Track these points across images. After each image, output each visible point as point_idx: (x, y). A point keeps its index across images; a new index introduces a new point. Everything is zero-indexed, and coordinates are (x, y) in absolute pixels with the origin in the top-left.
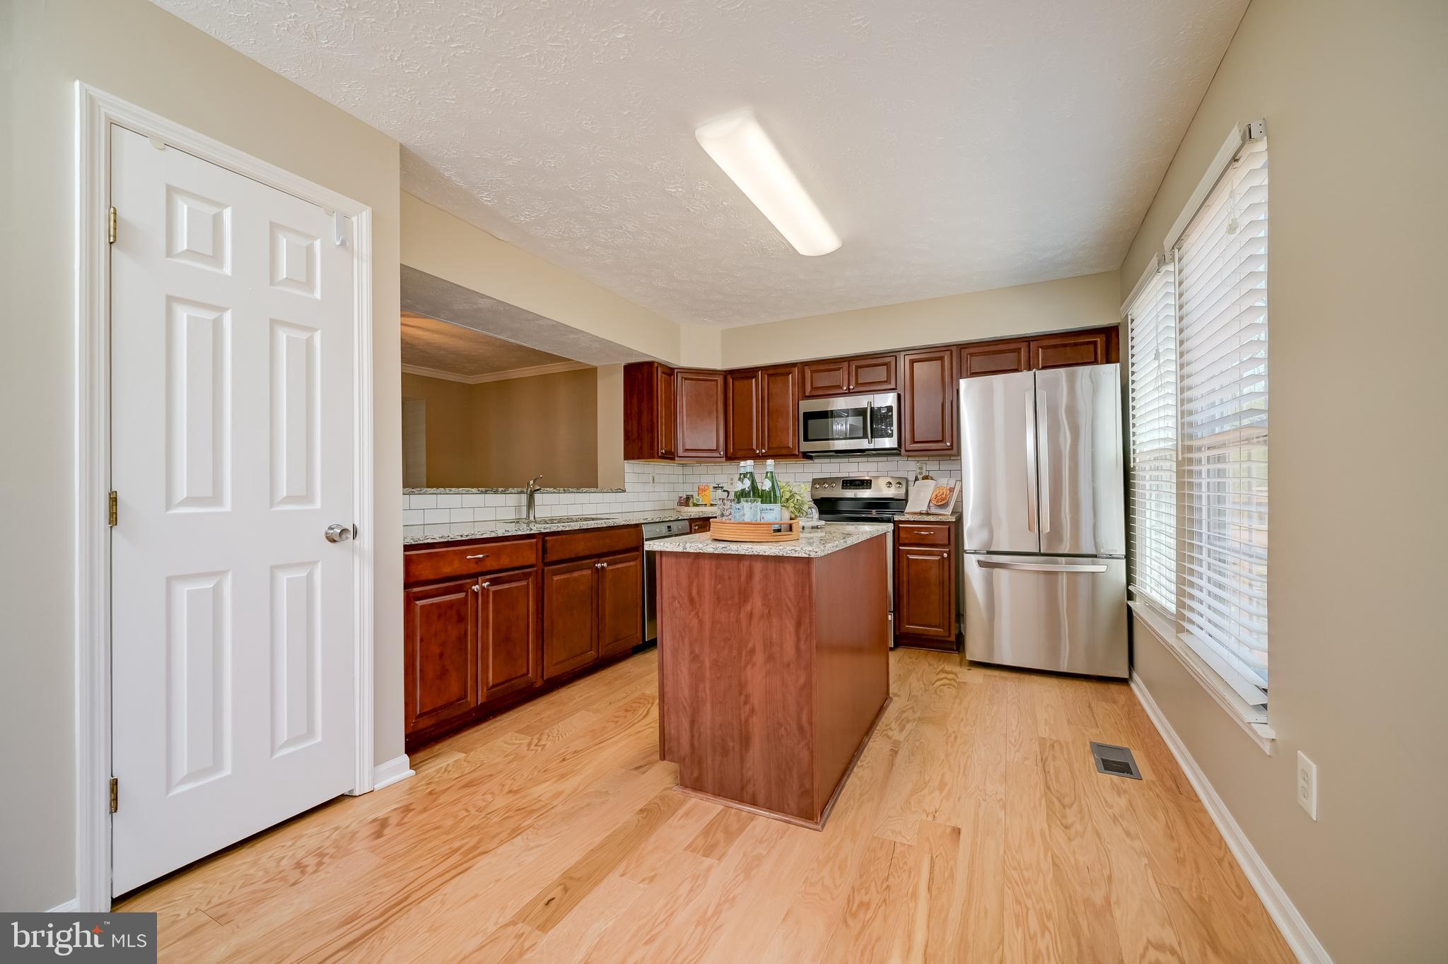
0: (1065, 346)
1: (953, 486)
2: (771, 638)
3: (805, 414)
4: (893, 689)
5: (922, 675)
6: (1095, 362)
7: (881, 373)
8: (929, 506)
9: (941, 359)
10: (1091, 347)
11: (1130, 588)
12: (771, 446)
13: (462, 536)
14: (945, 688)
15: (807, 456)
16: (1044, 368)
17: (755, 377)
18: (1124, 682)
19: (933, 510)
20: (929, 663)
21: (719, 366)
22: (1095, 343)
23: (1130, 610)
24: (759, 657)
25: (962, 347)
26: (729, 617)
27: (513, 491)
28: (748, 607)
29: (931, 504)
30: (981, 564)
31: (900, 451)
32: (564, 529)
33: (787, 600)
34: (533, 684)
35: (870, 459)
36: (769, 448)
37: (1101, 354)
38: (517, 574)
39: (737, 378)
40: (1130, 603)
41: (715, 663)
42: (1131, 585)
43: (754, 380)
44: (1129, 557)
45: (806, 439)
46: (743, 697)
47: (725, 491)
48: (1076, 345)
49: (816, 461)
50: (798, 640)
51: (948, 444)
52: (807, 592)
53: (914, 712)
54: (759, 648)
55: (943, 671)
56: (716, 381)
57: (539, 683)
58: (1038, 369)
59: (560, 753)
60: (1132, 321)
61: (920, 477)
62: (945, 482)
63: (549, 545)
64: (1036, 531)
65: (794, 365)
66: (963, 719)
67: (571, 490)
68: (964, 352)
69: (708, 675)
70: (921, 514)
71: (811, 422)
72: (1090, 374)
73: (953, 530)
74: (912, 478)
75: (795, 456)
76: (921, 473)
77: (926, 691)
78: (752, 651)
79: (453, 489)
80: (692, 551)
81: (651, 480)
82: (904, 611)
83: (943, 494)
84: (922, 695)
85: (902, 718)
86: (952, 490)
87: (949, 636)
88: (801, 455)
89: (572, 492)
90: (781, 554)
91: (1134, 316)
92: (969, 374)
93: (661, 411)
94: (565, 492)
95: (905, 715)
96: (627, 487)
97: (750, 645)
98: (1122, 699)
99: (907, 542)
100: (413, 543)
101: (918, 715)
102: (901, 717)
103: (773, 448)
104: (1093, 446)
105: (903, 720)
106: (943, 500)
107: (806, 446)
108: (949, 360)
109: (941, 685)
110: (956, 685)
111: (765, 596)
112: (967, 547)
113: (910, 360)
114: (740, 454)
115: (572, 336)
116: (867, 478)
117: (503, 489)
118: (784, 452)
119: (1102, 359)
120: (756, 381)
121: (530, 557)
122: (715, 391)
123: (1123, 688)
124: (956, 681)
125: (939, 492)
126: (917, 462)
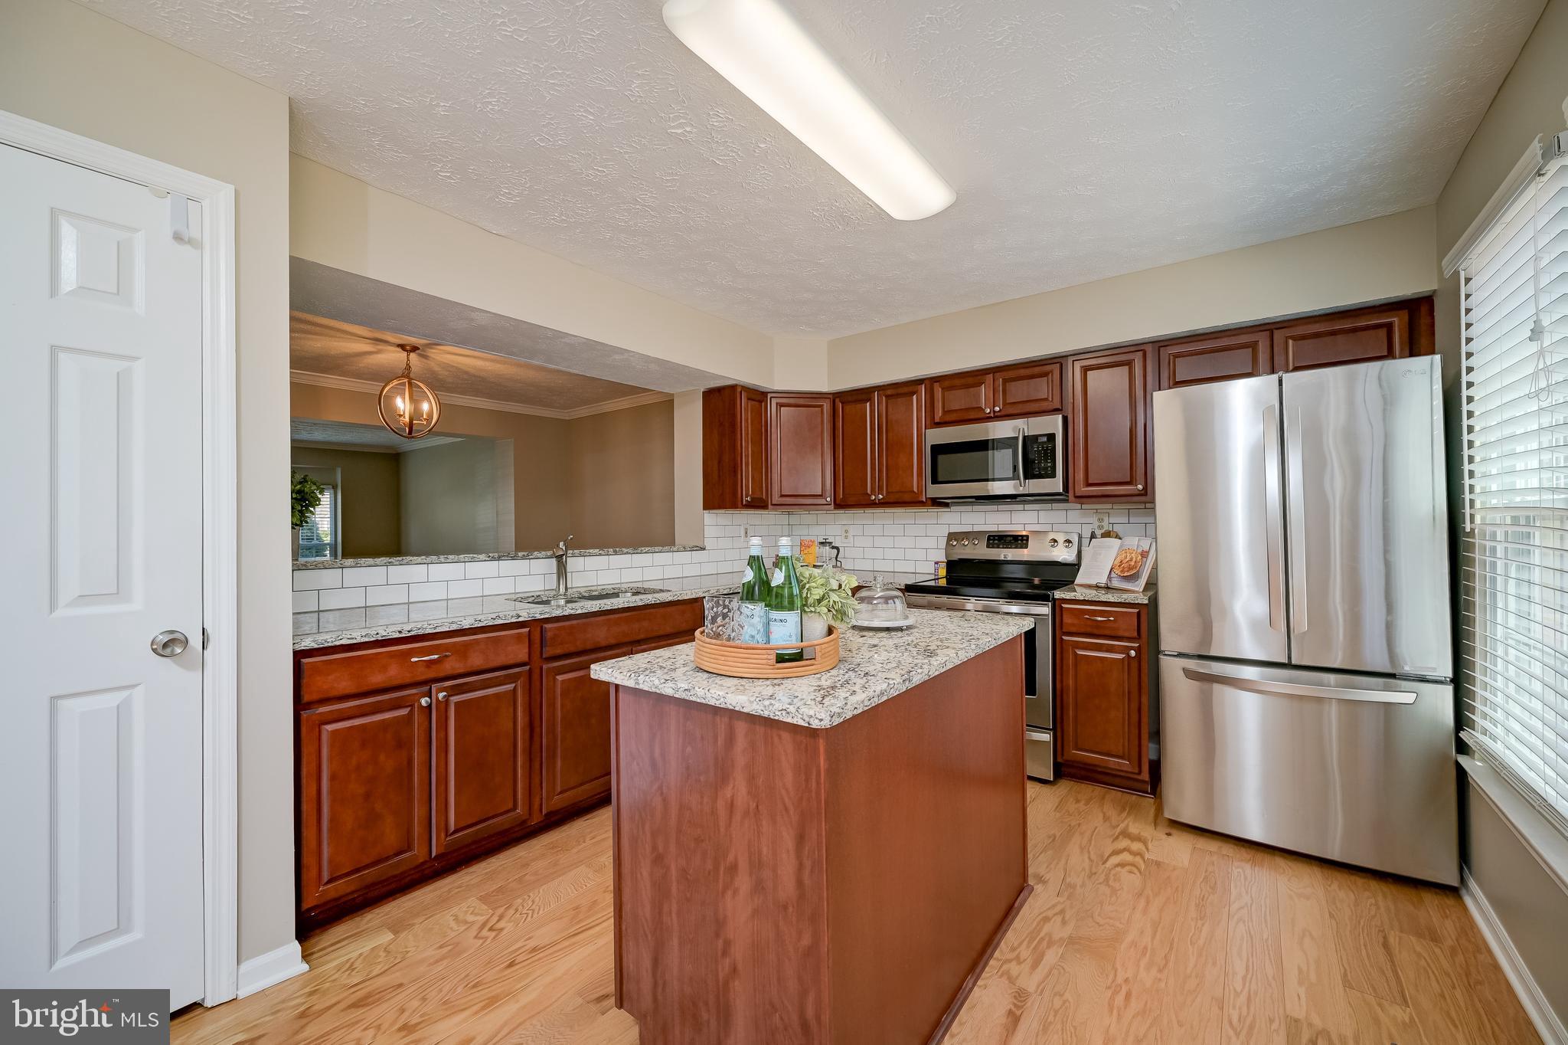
0: (1333, 333)
1: (1146, 548)
2: (760, 853)
3: (933, 447)
4: (1036, 866)
5: (1090, 841)
6: (1390, 355)
7: (1041, 389)
8: (1109, 578)
9: (1129, 364)
10: (1383, 333)
11: (1462, 735)
12: (890, 490)
13: (400, 632)
14: (1124, 871)
15: (937, 503)
16: (1296, 369)
17: (870, 400)
18: (1453, 892)
19: (1116, 583)
20: (1104, 814)
21: (825, 388)
22: (1389, 327)
23: (1461, 774)
24: (743, 882)
25: (1161, 344)
26: (701, 803)
27: (539, 555)
28: (728, 792)
29: (1113, 575)
30: (1190, 674)
31: (1068, 496)
32: (572, 612)
33: (783, 792)
34: (524, 822)
35: (1027, 507)
36: (888, 493)
37: (1401, 343)
38: (497, 677)
39: (849, 402)
40: (1463, 760)
41: (684, 872)
42: (1464, 730)
43: (868, 404)
44: (1460, 681)
45: (935, 481)
46: (720, 943)
47: (833, 548)
48: (1355, 330)
49: (953, 508)
50: (801, 867)
51: (1140, 487)
52: (814, 785)
53: (1064, 922)
54: (743, 865)
55: (1125, 834)
56: (821, 406)
57: (536, 820)
58: (1287, 371)
59: (510, 950)
60: (1468, 280)
61: (1098, 533)
62: (1135, 542)
63: (549, 635)
64: (1284, 629)
65: (919, 382)
66: (1145, 948)
67: (625, 550)
68: (1166, 353)
69: (674, 890)
70: (1097, 587)
71: (941, 458)
72: (1380, 373)
73: (1144, 618)
74: (1087, 534)
75: (921, 504)
76: (1101, 527)
77: (1092, 874)
78: (733, 869)
79: (450, 557)
80: (646, 689)
81: (743, 533)
82: (1070, 728)
83: (1131, 560)
84: (1083, 885)
85: (1042, 934)
86: (1144, 555)
87: (1140, 773)
88: (930, 502)
89: (627, 553)
90: (766, 714)
91: (1472, 270)
92: (1171, 384)
93: (747, 448)
94: (616, 553)
95: (1046, 928)
96: (708, 544)
97: (731, 858)
98: (1448, 928)
99: (1073, 629)
100: (316, 646)
101: (1067, 932)
102: (1039, 932)
103: (892, 492)
104: (1386, 493)
105: (1042, 939)
106: (1130, 568)
107: (935, 491)
108: (1141, 364)
109: (1118, 865)
110: (1143, 867)
111: (751, 779)
112: (1165, 646)
113: (1082, 367)
114: (851, 500)
115: (617, 357)
116: (1024, 533)
117: (525, 554)
118: (907, 497)
119: (1402, 350)
120: (871, 406)
121: (521, 653)
122: (819, 420)
123: (1450, 901)
124: (1143, 857)
125: (1126, 557)
126: (1095, 511)
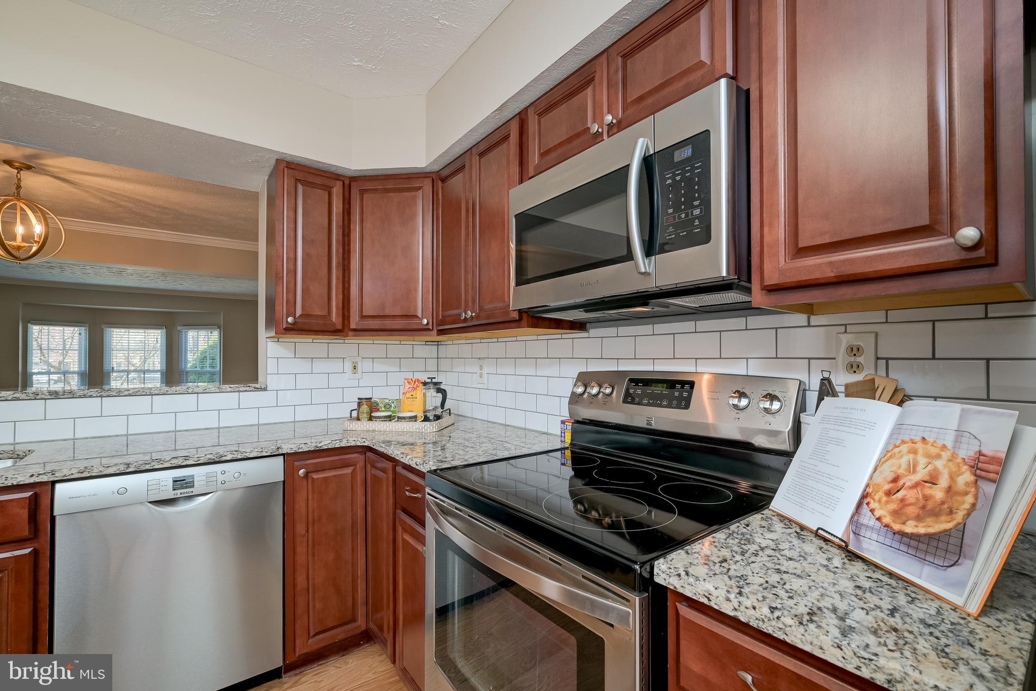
8: (854, 521)
17: (464, 167)
31: (750, 290)
36: (480, 308)
39: (448, 177)
43: (463, 173)
56: (418, 189)
83: (932, 480)
96: (270, 383)
103: (485, 307)
106: (928, 511)
114: (448, 322)
125: (912, 468)
126: (843, 328)
